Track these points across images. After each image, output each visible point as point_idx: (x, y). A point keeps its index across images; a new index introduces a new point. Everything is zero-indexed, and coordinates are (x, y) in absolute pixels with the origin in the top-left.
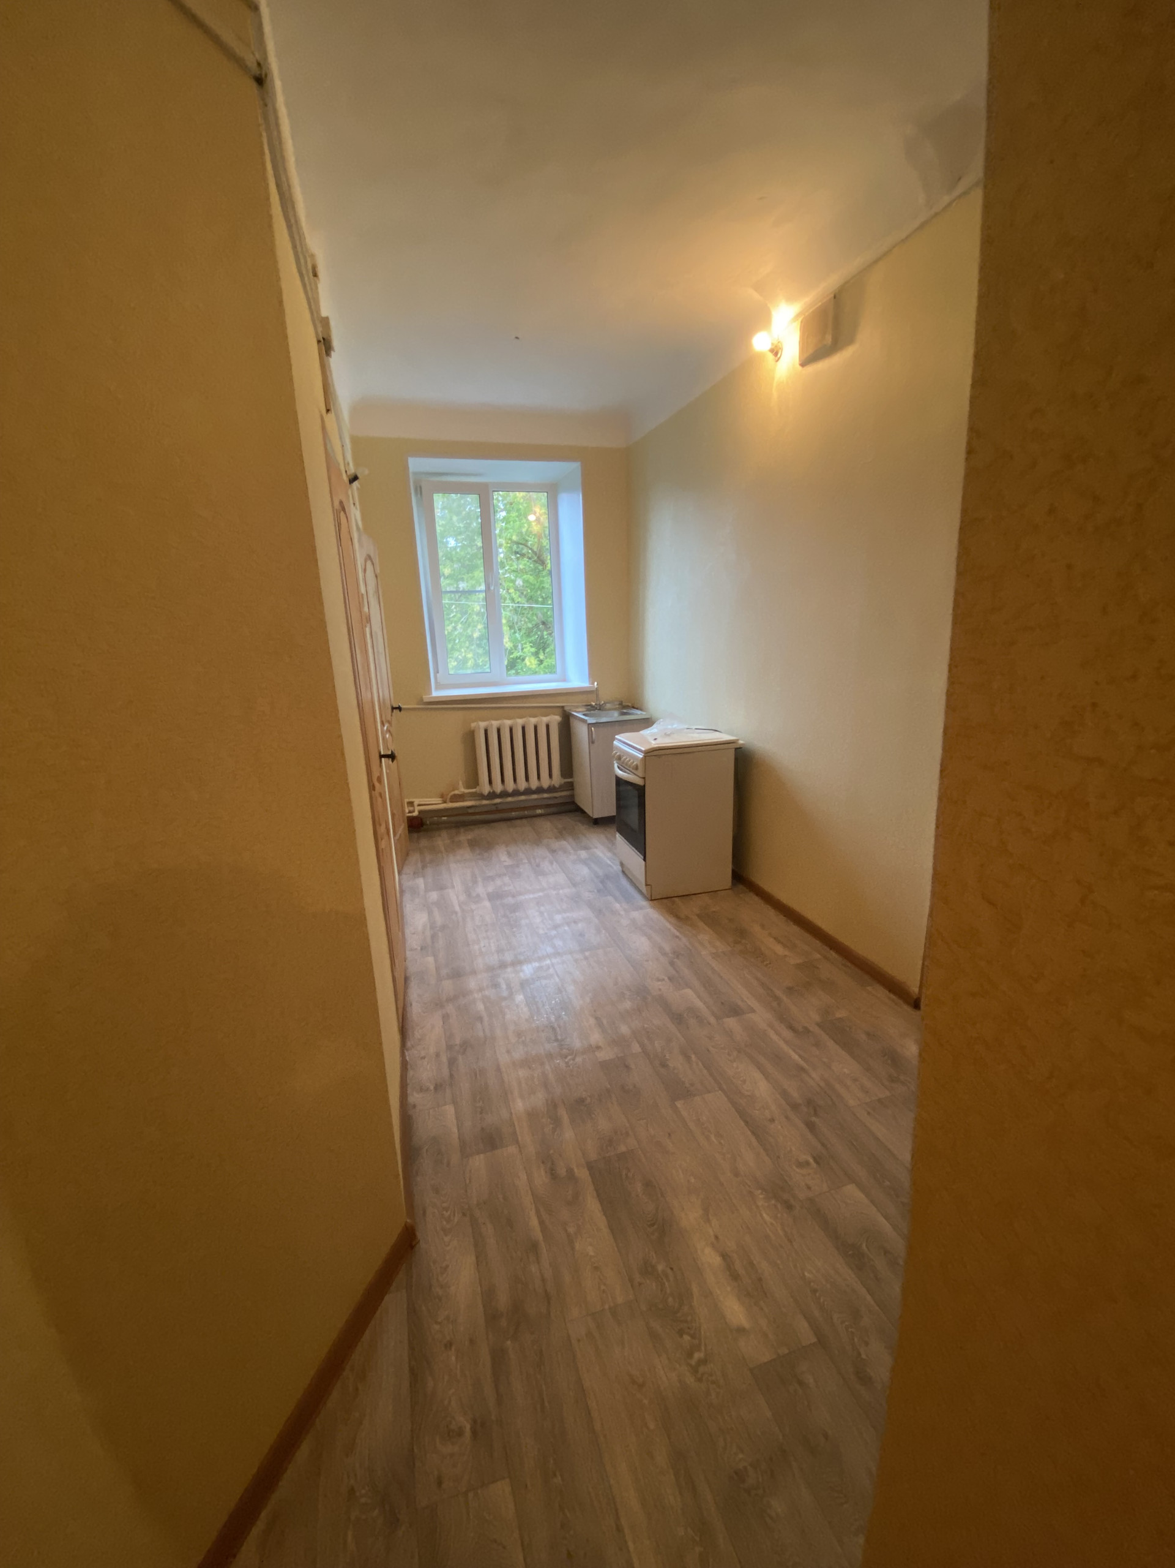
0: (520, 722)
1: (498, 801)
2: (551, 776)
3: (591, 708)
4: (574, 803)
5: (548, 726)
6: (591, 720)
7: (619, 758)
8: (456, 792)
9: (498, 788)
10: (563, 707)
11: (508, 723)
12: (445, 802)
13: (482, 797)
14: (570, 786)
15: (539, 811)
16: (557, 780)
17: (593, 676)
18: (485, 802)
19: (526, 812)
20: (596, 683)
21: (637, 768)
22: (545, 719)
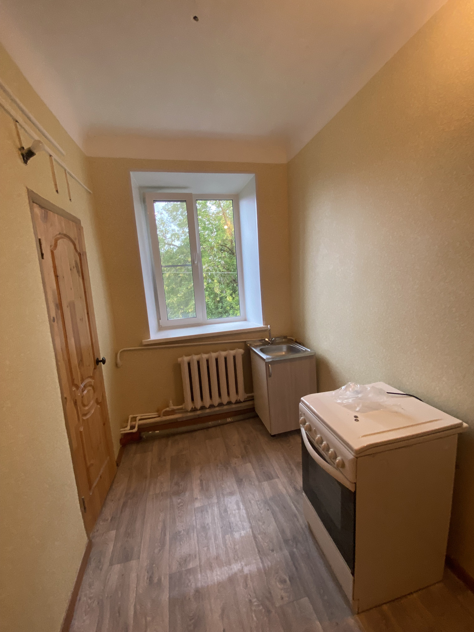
0: (214, 355)
1: (198, 414)
2: (237, 392)
3: (265, 343)
4: (255, 415)
5: (234, 358)
6: (267, 357)
7: (311, 431)
8: (168, 409)
9: (199, 404)
10: (245, 342)
11: (205, 356)
12: (159, 416)
13: (186, 411)
14: (252, 399)
15: (229, 420)
16: (242, 396)
17: (266, 319)
19: (220, 421)
20: (269, 326)
21: (342, 465)
22: (232, 352)
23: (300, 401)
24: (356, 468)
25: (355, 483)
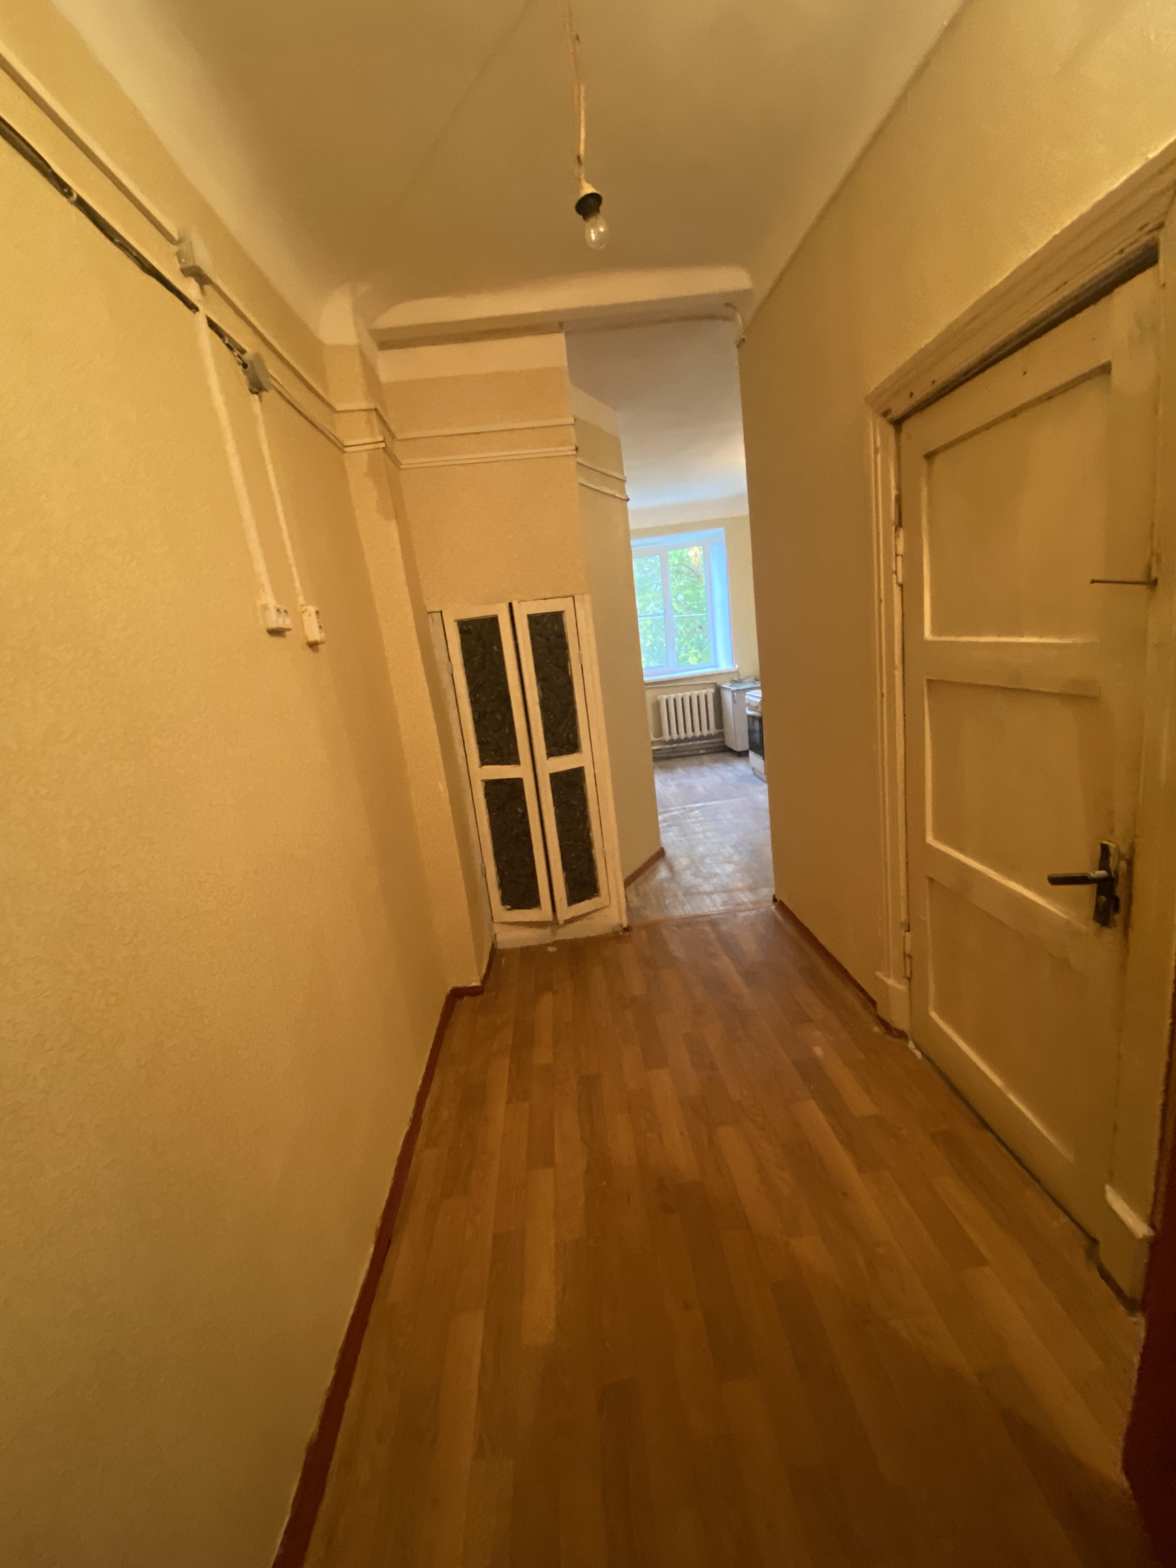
0: (688, 694)
1: (675, 745)
2: (708, 728)
3: (734, 682)
4: (726, 747)
5: (706, 696)
6: (733, 688)
7: (748, 704)
9: (675, 736)
10: (715, 683)
11: (680, 695)
13: (665, 743)
14: (721, 735)
15: (702, 751)
16: (713, 730)
17: (736, 662)
18: (668, 746)
22: (704, 692)
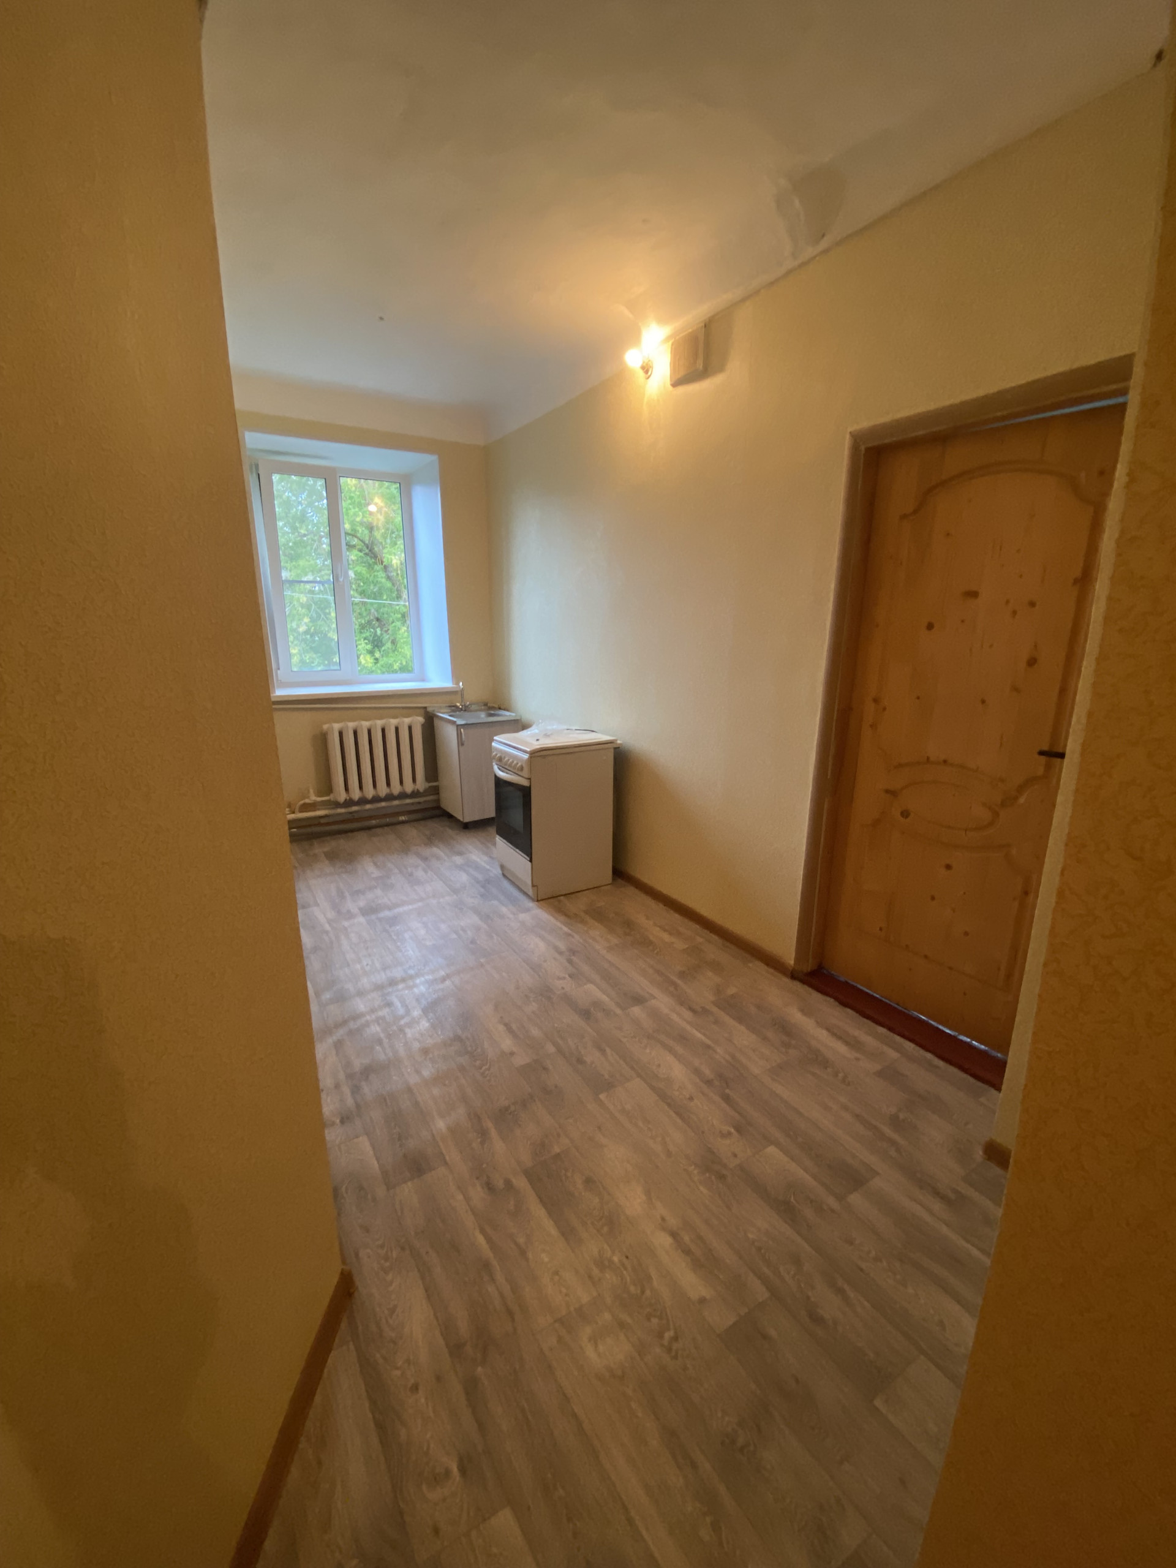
0: (379, 723)
1: (355, 808)
2: (414, 780)
3: (454, 709)
4: (439, 808)
5: (410, 728)
6: (460, 722)
7: (500, 759)
8: (307, 801)
9: (356, 795)
10: (425, 708)
11: (366, 724)
12: (294, 813)
13: (337, 805)
14: (436, 791)
15: (402, 818)
16: (421, 784)
18: (342, 810)
19: (388, 820)
20: (461, 684)
21: (522, 769)
22: (407, 721)
23: (493, 740)
24: (531, 769)
25: (530, 779)
